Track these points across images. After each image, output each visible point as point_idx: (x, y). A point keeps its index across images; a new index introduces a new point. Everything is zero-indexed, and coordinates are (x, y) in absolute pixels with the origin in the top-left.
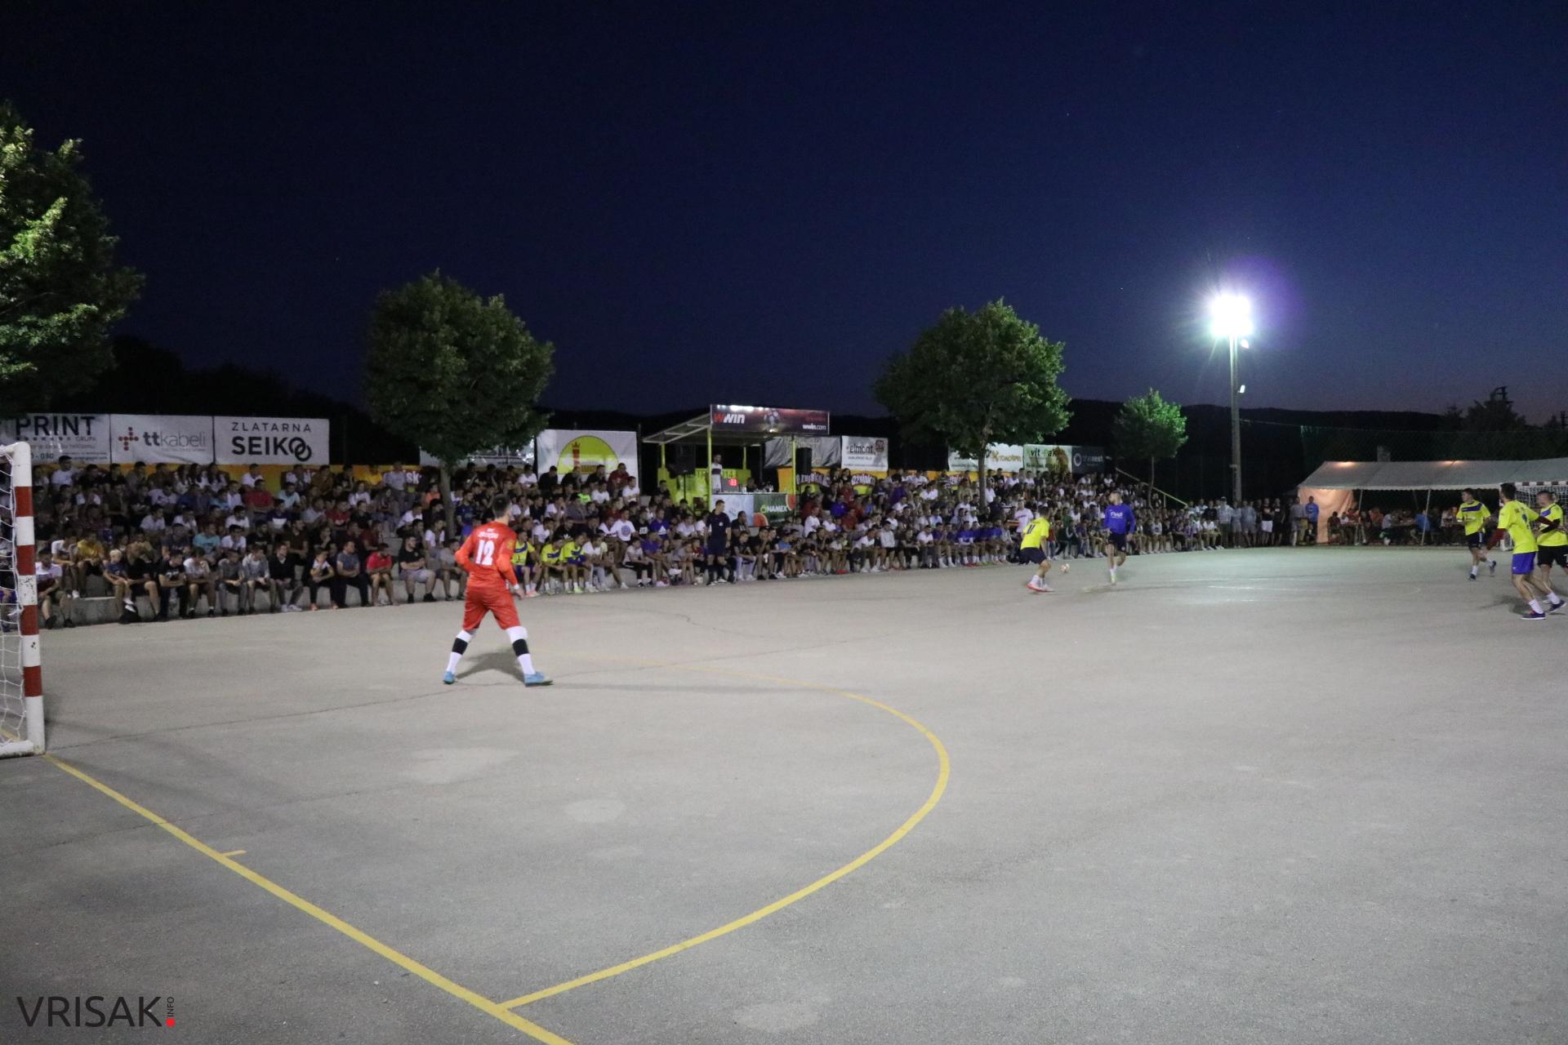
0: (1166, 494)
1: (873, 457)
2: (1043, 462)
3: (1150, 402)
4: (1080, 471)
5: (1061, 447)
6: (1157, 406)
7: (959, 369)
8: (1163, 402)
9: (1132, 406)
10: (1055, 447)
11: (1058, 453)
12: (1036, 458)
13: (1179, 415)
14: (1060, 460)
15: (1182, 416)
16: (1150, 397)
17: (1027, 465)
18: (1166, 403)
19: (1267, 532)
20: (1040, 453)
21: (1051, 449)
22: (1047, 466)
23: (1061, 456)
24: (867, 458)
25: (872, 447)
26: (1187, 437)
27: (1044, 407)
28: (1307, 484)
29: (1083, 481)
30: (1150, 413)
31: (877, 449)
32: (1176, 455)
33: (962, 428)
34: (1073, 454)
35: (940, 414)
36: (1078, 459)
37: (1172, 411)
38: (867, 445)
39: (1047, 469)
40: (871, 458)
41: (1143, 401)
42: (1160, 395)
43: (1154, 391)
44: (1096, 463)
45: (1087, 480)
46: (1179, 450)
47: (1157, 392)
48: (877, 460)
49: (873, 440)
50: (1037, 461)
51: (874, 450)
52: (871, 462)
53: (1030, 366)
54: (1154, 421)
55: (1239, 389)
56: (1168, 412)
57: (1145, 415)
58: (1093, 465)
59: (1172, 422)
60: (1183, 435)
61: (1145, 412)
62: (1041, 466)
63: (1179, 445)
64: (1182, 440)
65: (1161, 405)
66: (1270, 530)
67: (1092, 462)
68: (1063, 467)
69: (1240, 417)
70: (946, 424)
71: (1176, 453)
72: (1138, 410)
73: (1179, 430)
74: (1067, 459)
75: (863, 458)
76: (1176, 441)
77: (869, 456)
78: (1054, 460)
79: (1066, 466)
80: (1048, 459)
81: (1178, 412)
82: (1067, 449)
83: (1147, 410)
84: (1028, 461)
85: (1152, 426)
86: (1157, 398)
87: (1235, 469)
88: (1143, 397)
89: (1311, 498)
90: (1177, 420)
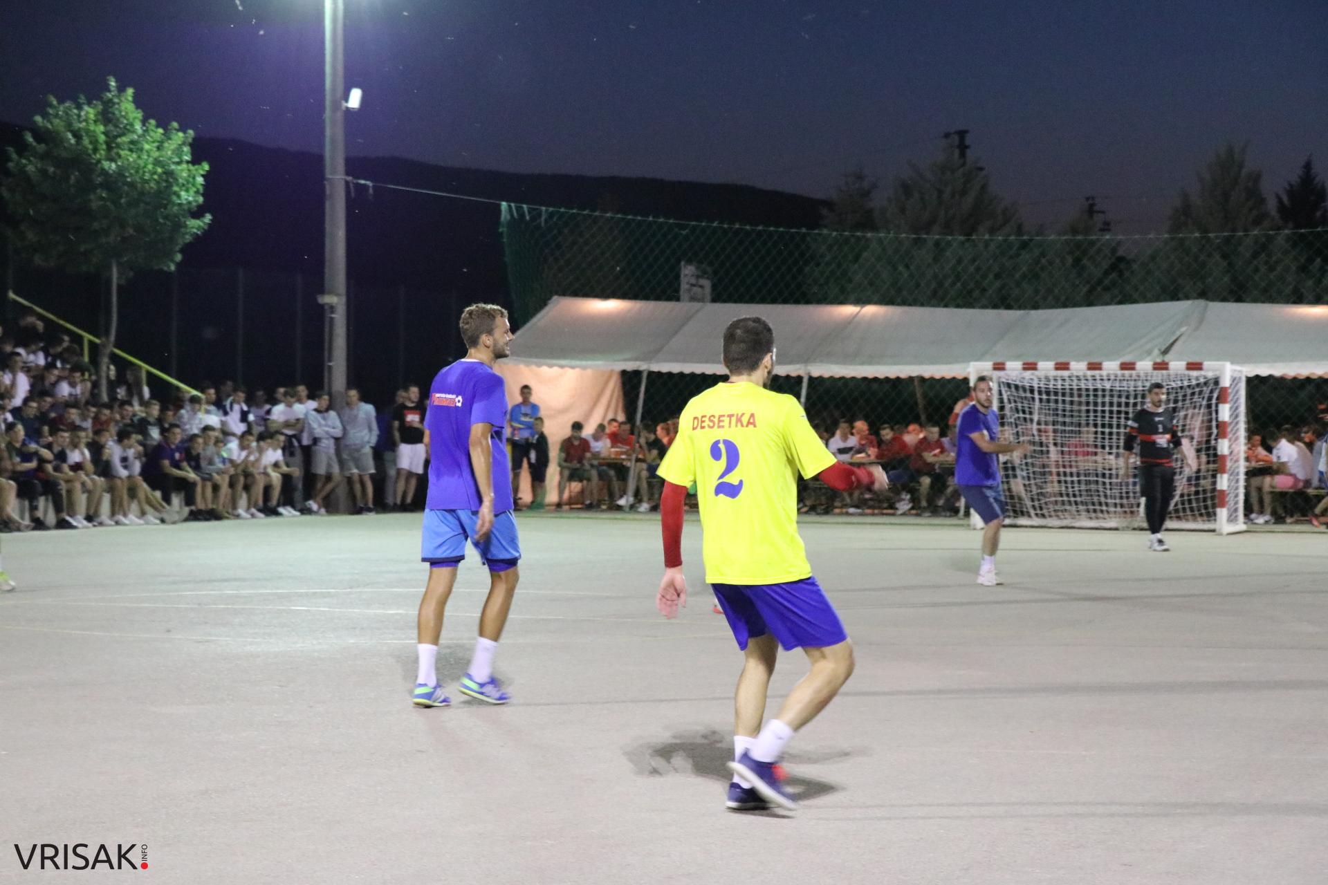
0: (146, 367)
3: (107, 116)
6: (128, 129)
8: (144, 122)
9: (58, 127)
13: (187, 158)
15: (195, 161)
16: (108, 104)
18: (153, 122)
19: (410, 474)
26: (208, 218)
30: (109, 148)
32: (178, 265)
37: (171, 146)
41: (90, 112)
42: (138, 102)
43: (121, 89)
46: (185, 250)
47: (130, 91)
54: (120, 173)
55: (346, 99)
56: (158, 149)
57: (95, 150)
59: (168, 175)
60: (197, 213)
61: (95, 142)
63: (188, 238)
64: (195, 226)
65: (138, 127)
69: (347, 174)
71: (179, 257)
72: (76, 134)
73: (186, 196)
76: (178, 226)
81: (186, 149)
83: (102, 138)
85: (112, 183)
86: (127, 107)
87: (332, 308)
88: (89, 104)
89: (526, 389)
90: (183, 171)
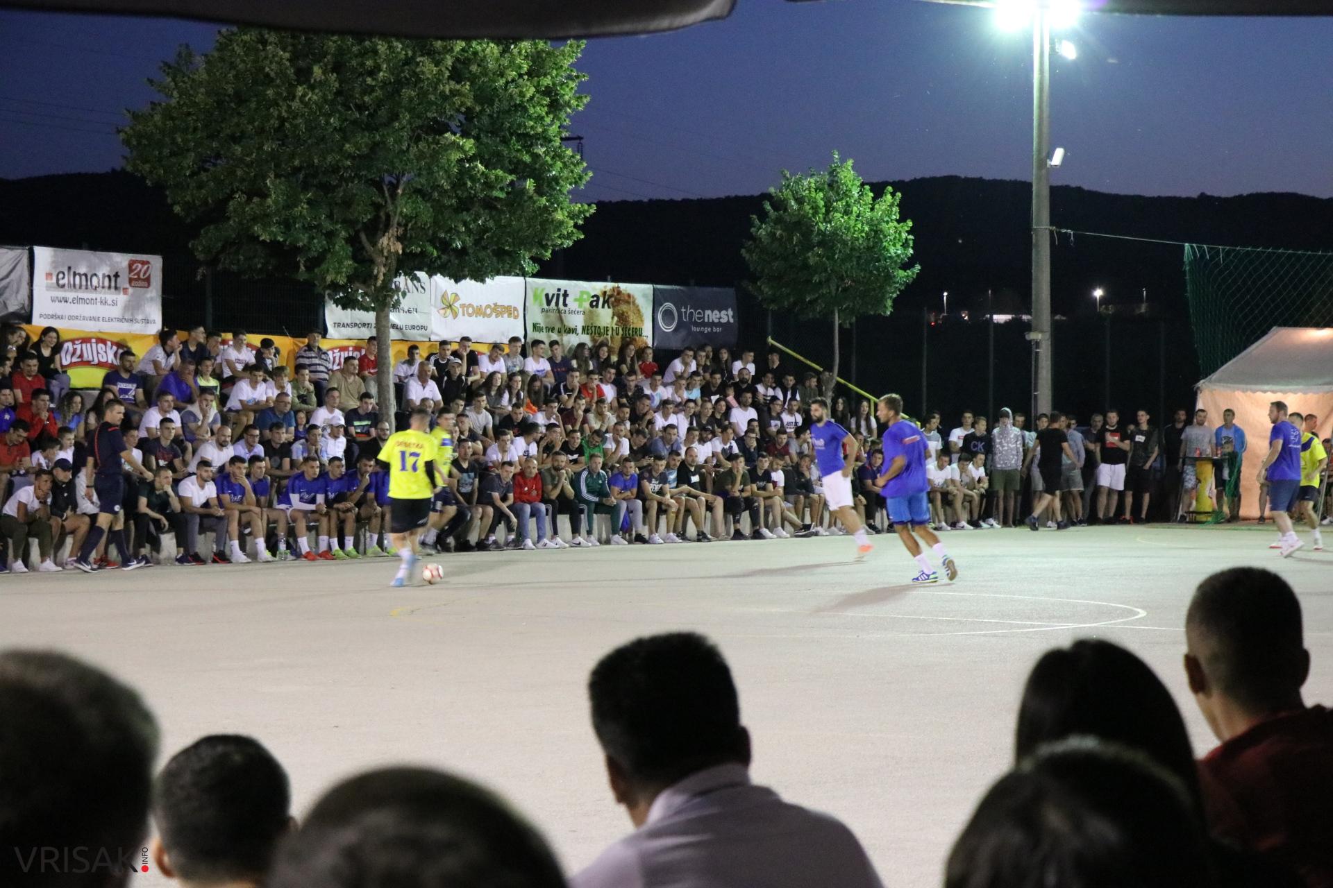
1: (121, 298)
2: (577, 321)
3: (833, 185)
4: (675, 344)
5: (624, 287)
6: (847, 194)
7: (313, 96)
8: (863, 187)
9: (787, 193)
10: (608, 286)
11: (613, 300)
12: (559, 311)
13: (896, 216)
14: (622, 318)
15: (902, 219)
16: (832, 173)
17: (535, 326)
19: (1110, 491)
20: (568, 300)
21: (598, 293)
22: (585, 330)
23: (624, 307)
24: (104, 302)
25: (117, 276)
26: (918, 267)
27: (523, 191)
28: (1219, 381)
29: (678, 365)
30: (828, 212)
31: (131, 280)
32: (892, 310)
33: (330, 235)
34: (656, 304)
35: (269, 201)
36: (668, 314)
37: (882, 207)
38: (104, 270)
39: (586, 339)
40: (114, 303)
41: (814, 181)
43: (843, 160)
44: (713, 324)
45: (686, 364)
46: (897, 296)
47: (850, 163)
48: (133, 307)
49: (121, 260)
50: (561, 320)
51: (123, 281)
52: (116, 312)
53: (485, 96)
54: (835, 233)
55: (1050, 155)
56: (872, 209)
57: (816, 213)
58: (707, 330)
59: (876, 232)
60: (908, 263)
61: (815, 209)
62: (572, 331)
63: (898, 286)
64: (905, 275)
65: (855, 192)
66: (1121, 487)
67: (704, 324)
68: (629, 335)
69: (1052, 224)
70: (287, 225)
71: (892, 303)
72: (800, 201)
73: (895, 250)
74: (638, 312)
75: (92, 301)
76: (889, 275)
77: (110, 296)
78: (605, 317)
79: (638, 332)
80: (590, 316)
81: (896, 209)
82: (640, 292)
83: (822, 203)
84: (536, 316)
85: (829, 242)
86: (848, 175)
87: (1037, 344)
88: (812, 172)
89: (1229, 413)
90: (890, 228)
